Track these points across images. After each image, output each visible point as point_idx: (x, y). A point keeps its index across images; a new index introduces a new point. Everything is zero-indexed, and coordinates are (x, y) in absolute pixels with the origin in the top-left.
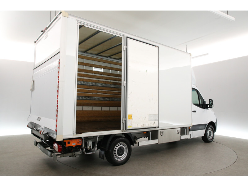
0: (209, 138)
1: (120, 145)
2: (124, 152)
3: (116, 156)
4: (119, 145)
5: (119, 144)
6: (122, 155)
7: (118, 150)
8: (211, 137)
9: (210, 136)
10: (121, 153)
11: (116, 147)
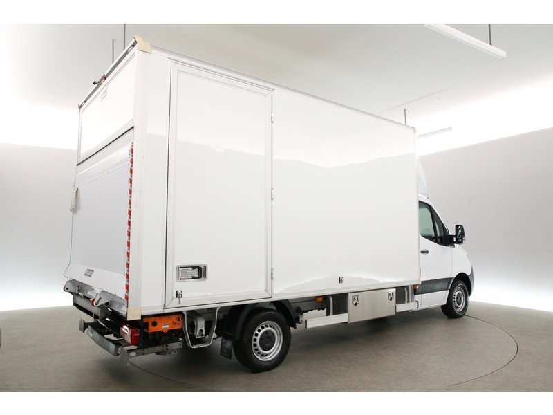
0: (458, 308)
1: (267, 326)
2: (274, 342)
3: (257, 352)
4: (263, 328)
5: (263, 324)
6: (270, 348)
7: (261, 339)
8: (461, 307)
9: (459, 304)
10: (267, 345)
11: (257, 332)
